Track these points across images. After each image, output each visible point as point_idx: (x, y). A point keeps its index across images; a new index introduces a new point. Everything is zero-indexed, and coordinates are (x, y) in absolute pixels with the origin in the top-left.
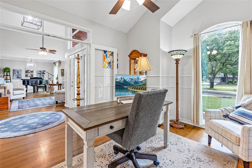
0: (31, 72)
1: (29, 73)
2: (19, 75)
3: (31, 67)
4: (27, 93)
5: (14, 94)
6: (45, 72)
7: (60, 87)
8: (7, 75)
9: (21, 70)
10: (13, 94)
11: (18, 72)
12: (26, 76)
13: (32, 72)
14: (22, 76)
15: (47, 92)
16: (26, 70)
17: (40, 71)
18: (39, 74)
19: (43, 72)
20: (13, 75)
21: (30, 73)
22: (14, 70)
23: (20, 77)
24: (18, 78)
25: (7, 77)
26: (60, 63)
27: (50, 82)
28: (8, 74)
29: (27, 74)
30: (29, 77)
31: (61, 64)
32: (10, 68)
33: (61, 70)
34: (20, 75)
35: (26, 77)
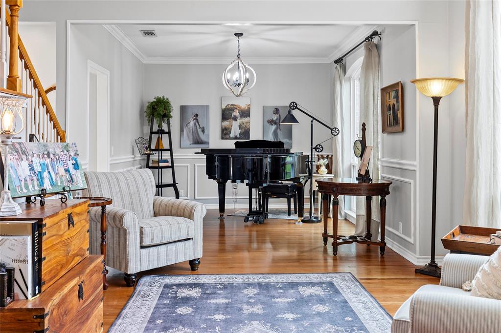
0: (241, 117)
1: (235, 119)
2: (199, 130)
3: (239, 85)
4: (225, 215)
5: (144, 244)
6: (295, 113)
7: (383, 204)
8: (161, 132)
9: (207, 107)
10: (141, 241)
11: (197, 115)
12: (225, 133)
13: (246, 113)
14: (208, 136)
15: (303, 221)
16: (224, 107)
17: (277, 111)
18: (271, 122)
19: (290, 112)
20: (182, 130)
21: (239, 121)
22: (183, 109)
23: (203, 137)
24: (198, 142)
25: (159, 140)
26: (375, 51)
27: (318, 167)
28: (165, 127)
29: (226, 123)
30: (236, 138)
31: (379, 56)
32: (170, 100)
33: (382, 90)
34: (203, 131)
35: (222, 138)
